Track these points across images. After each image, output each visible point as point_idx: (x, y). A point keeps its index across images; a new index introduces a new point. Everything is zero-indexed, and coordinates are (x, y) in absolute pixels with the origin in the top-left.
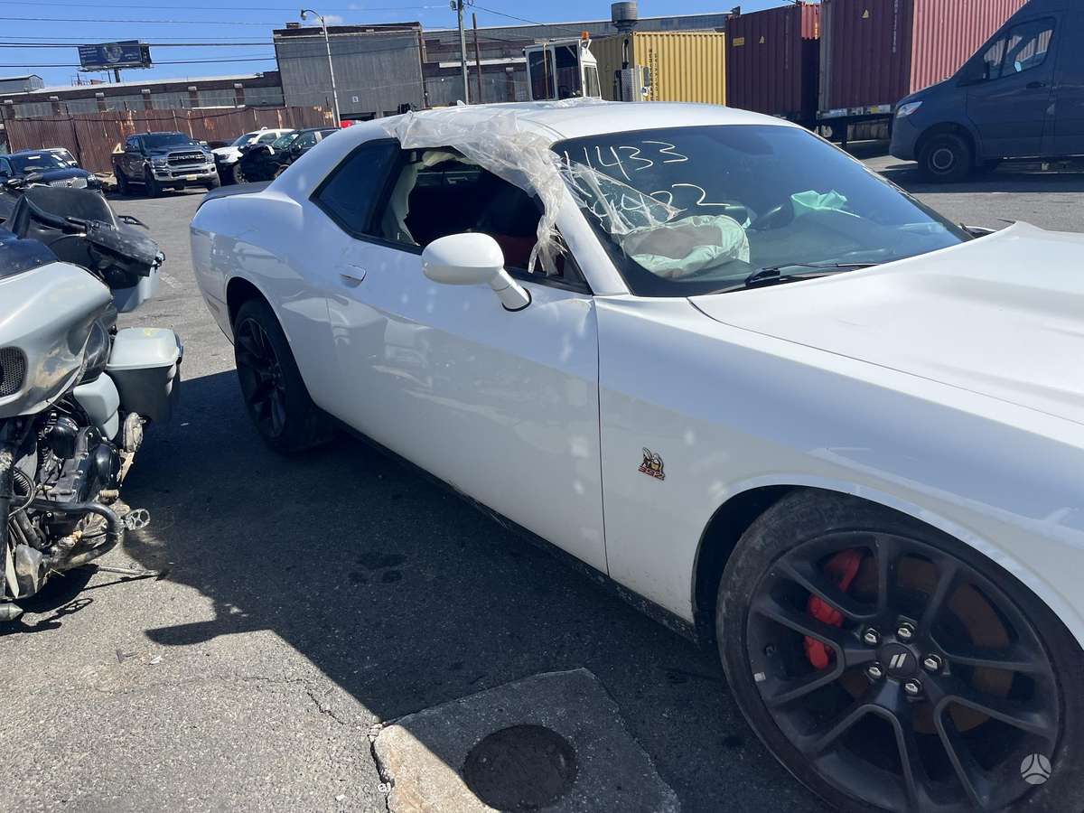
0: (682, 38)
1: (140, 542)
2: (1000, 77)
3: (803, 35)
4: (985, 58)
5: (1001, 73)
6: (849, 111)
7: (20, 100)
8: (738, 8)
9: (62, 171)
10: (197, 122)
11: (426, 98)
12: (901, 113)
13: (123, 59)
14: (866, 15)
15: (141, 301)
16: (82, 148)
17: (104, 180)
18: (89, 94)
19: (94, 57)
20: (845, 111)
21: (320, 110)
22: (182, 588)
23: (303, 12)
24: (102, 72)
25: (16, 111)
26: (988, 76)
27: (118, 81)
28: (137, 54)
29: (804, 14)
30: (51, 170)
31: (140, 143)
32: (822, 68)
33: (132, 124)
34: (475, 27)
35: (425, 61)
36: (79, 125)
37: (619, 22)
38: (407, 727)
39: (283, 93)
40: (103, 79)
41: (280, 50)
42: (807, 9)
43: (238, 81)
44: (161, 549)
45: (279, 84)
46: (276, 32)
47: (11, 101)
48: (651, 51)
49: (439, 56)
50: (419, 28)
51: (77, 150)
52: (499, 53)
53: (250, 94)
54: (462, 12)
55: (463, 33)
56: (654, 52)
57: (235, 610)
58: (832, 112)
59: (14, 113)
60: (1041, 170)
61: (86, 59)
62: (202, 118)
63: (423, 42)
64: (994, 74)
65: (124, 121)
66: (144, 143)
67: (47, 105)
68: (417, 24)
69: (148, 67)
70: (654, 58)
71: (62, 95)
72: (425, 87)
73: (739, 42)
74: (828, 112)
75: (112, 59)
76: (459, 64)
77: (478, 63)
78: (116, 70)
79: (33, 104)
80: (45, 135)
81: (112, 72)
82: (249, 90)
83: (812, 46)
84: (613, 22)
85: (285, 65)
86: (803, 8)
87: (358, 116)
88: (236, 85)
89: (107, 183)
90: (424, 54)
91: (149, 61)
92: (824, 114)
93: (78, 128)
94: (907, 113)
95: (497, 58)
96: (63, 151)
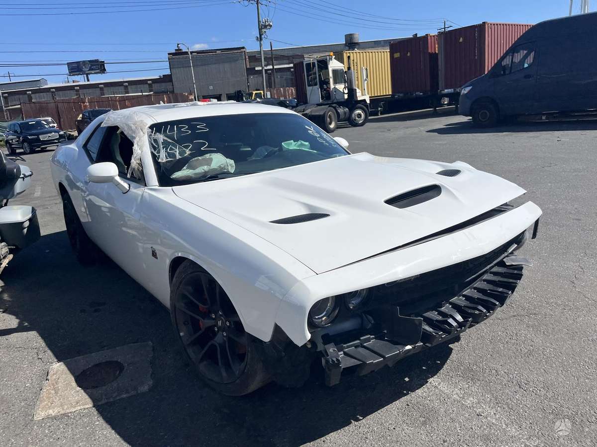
0: (371, 54)
1: (3, 299)
2: (510, 72)
3: (430, 51)
4: (503, 63)
5: (511, 71)
6: (455, 90)
7: (34, 92)
8: (416, 35)
9: (46, 129)
10: (122, 102)
11: (248, 86)
12: (463, 92)
13: (91, 69)
14: (461, 40)
15: (15, 194)
16: (61, 116)
17: (72, 133)
18: (71, 88)
19: (75, 68)
20: (452, 90)
21: (186, 94)
22: (10, 316)
23: (178, 44)
24: (80, 76)
25: (33, 97)
26: (504, 72)
27: (88, 81)
28: (99, 66)
29: (429, 41)
30: (41, 129)
31: (89, 114)
32: (440, 68)
33: (88, 104)
34: (271, 49)
35: (248, 67)
36: (60, 105)
37: (349, 44)
38: (65, 363)
39: (173, 85)
40: (81, 80)
41: (171, 64)
42: (431, 39)
43: (149, 80)
44: (10, 301)
45: (171, 81)
46: (169, 54)
47: (30, 92)
48: (353, 60)
49: (256, 64)
50: (245, 50)
51: (58, 119)
52: (287, 61)
53: (156, 87)
54: (262, 42)
55: (262, 53)
56: (355, 61)
57: (26, 324)
58: (446, 91)
59: (32, 99)
60: (541, 119)
61: (71, 69)
62: (124, 100)
63: (247, 57)
64: (507, 72)
65: (84, 103)
66: (91, 115)
67: (49, 94)
68: (243, 48)
69: (104, 73)
70: (355, 64)
71: (57, 88)
72: (248, 80)
73: (397, 55)
74: (444, 91)
75: (85, 69)
76: (260, 68)
77: (273, 67)
78: (87, 75)
79: (41, 94)
80: (42, 110)
81: (85, 76)
82: (156, 85)
83: (434, 57)
84: (346, 44)
85: (174, 71)
86: (429, 38)
87: (212, 96)
88: (149, 82)
89: (73, 135)
90: (248, 63)
91: (105, 70)
92: (442, 92)
93: (59, 106)
94: (465, 93)
95: (286, 64)
96: (50, 119)
